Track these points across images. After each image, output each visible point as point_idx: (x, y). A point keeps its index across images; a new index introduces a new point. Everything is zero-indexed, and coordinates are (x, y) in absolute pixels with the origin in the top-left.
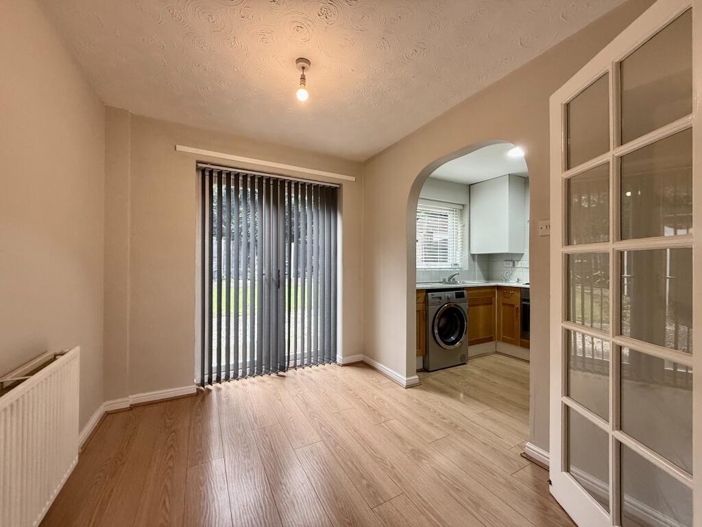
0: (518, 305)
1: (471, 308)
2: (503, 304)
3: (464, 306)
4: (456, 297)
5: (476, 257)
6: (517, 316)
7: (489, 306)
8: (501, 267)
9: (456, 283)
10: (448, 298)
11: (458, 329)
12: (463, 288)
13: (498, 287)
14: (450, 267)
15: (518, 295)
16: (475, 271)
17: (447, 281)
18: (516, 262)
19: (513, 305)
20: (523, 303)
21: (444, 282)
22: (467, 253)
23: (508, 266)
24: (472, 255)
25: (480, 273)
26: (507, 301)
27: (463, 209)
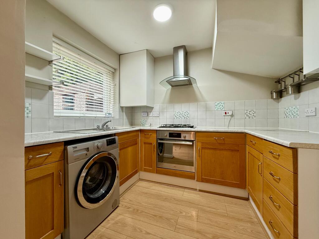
0: (155, 143)
1: (122, 151)
2: (144, 143)
3: (115, 151)
4: (108, 145)
5: (124, 109)
6: (154, 151)
7: (135, 146)
8: (140, 117)
9: (108, 129)
10: (98, 147)
11: (110, 178)
12: (115, 135)
13: (141, 131)
14: (104, 116)
15: (154, 135)
16: (123, 119)
17: (101, 127)
18: (149, 113)
19: (151, 144)
20: (159, 141)
21: (98, 128)
22: (117, 106)
23: (144, 115)
24: (121, 107)
25: (127, 120)
26: (147, 141)
27: (115, 72)
